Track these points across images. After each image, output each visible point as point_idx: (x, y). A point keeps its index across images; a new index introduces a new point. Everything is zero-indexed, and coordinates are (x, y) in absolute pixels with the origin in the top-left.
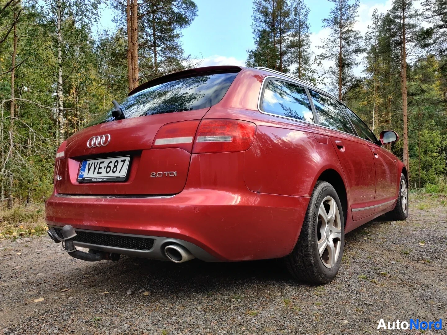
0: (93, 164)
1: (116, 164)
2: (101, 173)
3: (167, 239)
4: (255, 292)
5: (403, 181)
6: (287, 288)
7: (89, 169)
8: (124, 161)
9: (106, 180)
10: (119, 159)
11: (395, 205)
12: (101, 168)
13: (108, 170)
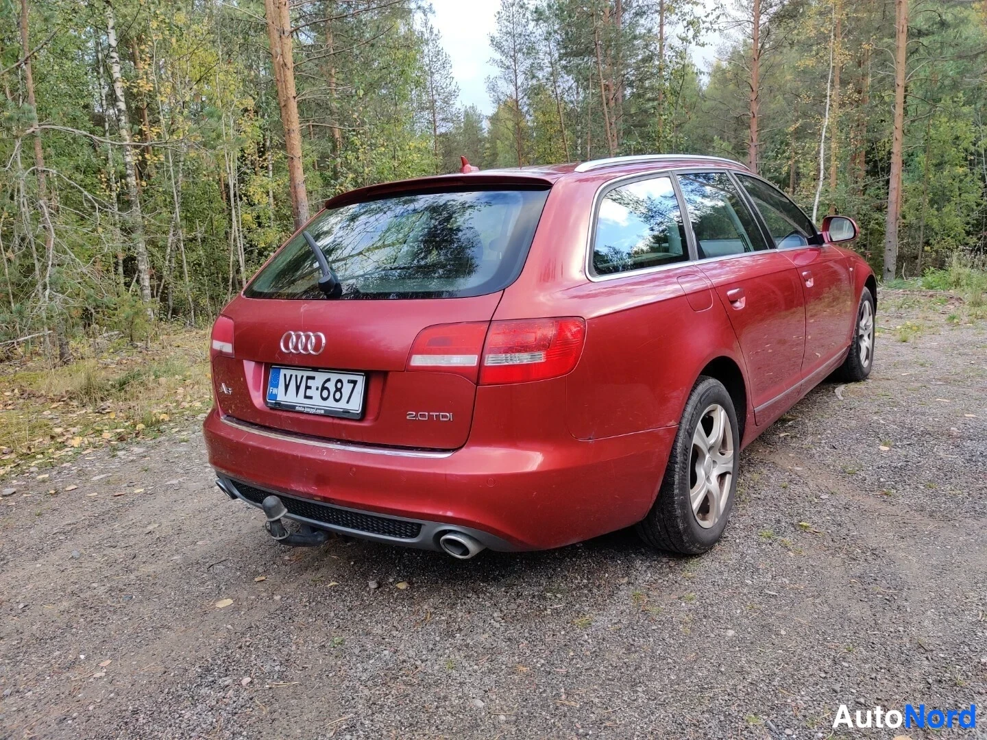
1: (339, 385)
2: (311, 398)
3: (441, 525)
4: (583, 575)
5: (867, 303)
6: (638, 566)
7: (287, 387)
8: (355, 382)
9: (322, 412)
10: (345, 378)
11: (846, 356)
12: (310, 388)
13: (325, 394)
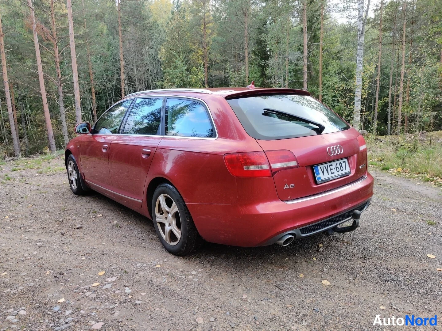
0: (324, 168)
2: (334, 173)
7: (323, 172)
8: (345, 162)
9: (340, 176)
12: (332, 169)
13: (338, 169)
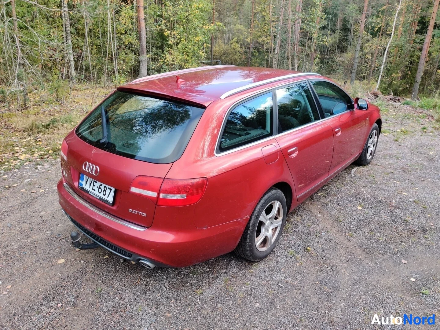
0: (89, 180)
1: (105, 189)
2: (95, 190)
3: (139, 257)
5: (375, 131)
7: (86, 182)
8: (111, 189)
9: (98, 198)
10: (108, 187)
12: (95, 186)
13: (100, 190)
